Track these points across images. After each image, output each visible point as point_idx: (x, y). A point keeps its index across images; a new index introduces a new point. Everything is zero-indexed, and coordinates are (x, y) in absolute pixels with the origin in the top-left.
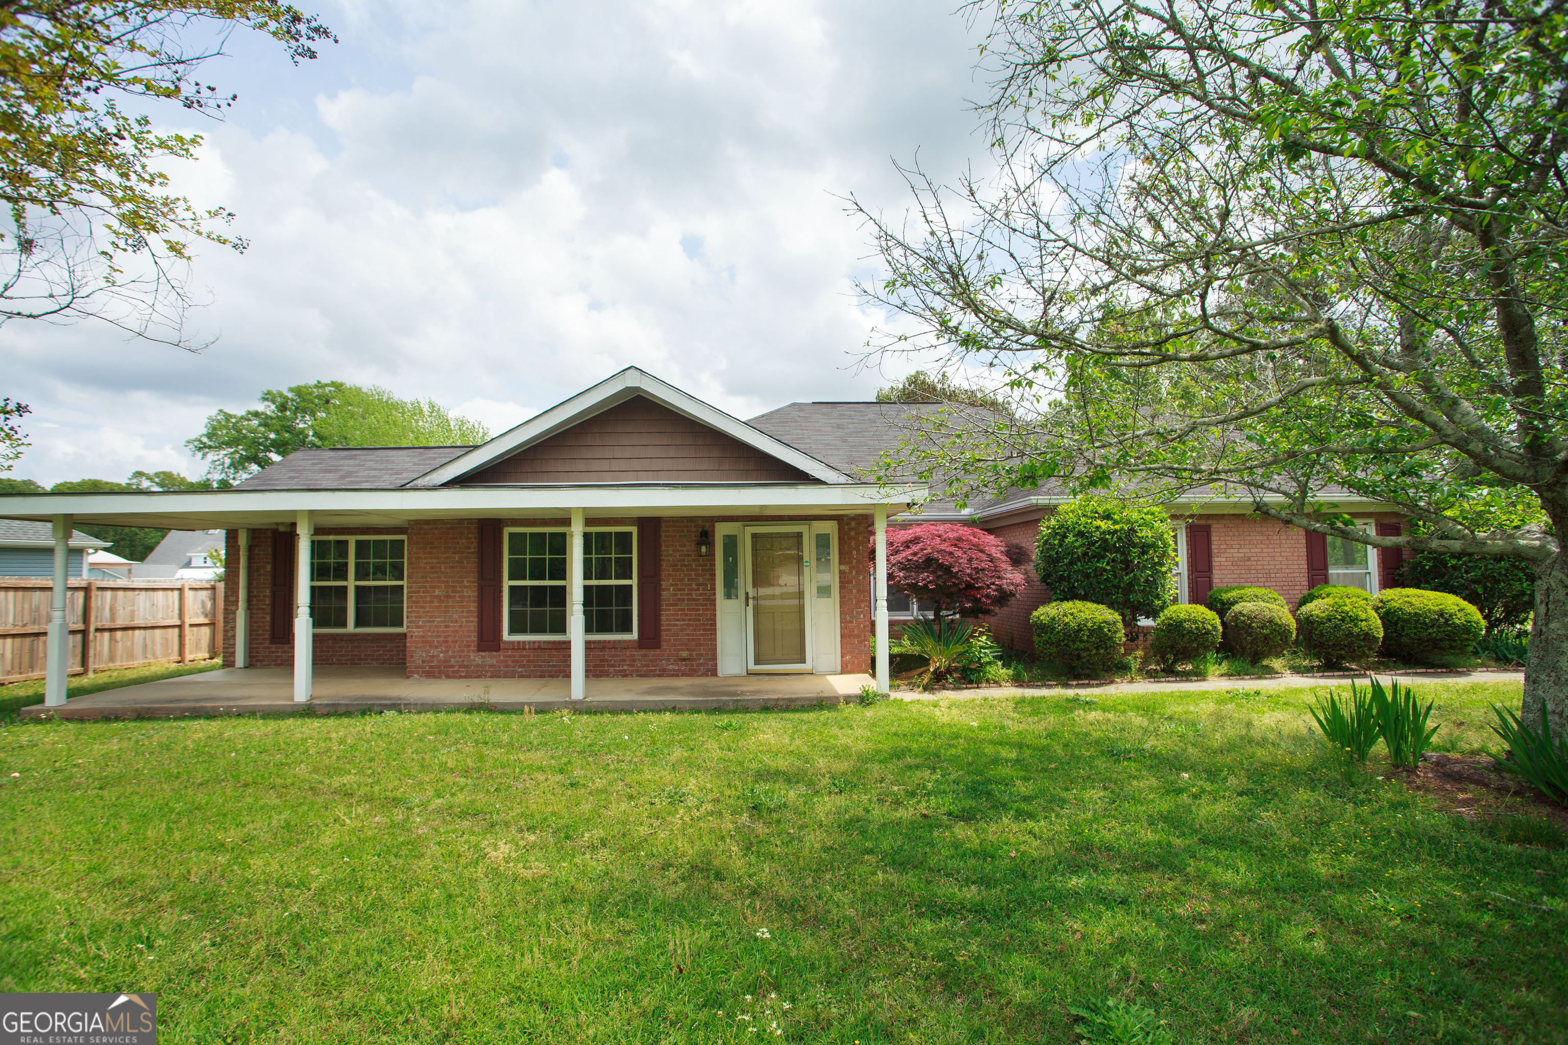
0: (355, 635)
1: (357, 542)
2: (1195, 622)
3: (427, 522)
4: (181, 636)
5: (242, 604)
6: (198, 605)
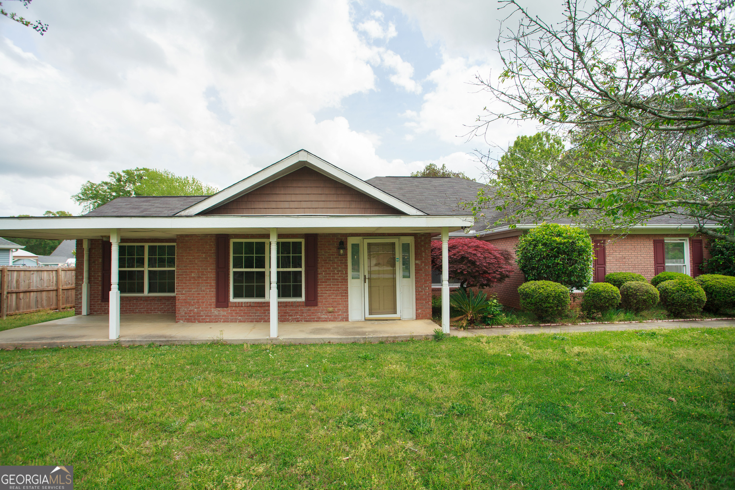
0: (149, 297)
1: (149, 247)
2: (607, 292)
3: (187, 236)
4: (57, 296)
5: (85, 280)
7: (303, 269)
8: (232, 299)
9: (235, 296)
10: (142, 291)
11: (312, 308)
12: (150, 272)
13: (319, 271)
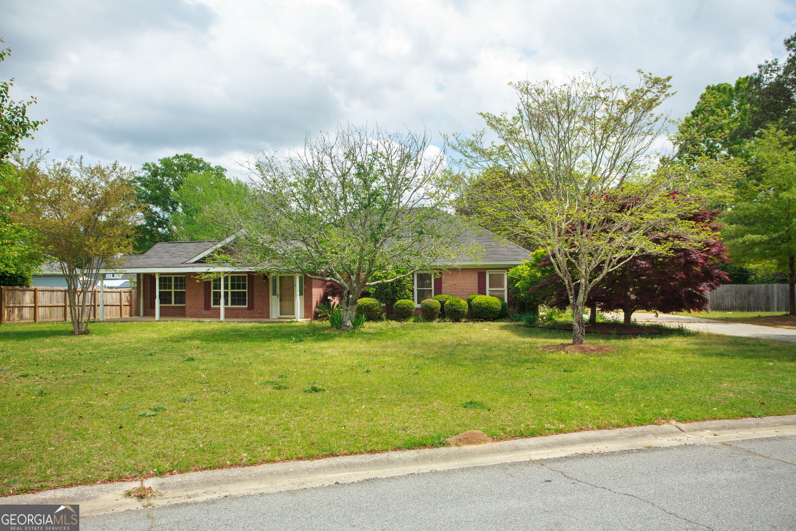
0: (174, 306)
1: (175, 277)
4: (121, 309)
5: (142, 296)
6: (126, 298)
7: (246, 290)
8: (212, 306)
9: (214, 304)
10: (171, 303)
11: (251, 311)
12: (175, 292)
13: (255, 291)
